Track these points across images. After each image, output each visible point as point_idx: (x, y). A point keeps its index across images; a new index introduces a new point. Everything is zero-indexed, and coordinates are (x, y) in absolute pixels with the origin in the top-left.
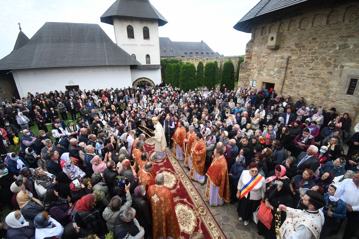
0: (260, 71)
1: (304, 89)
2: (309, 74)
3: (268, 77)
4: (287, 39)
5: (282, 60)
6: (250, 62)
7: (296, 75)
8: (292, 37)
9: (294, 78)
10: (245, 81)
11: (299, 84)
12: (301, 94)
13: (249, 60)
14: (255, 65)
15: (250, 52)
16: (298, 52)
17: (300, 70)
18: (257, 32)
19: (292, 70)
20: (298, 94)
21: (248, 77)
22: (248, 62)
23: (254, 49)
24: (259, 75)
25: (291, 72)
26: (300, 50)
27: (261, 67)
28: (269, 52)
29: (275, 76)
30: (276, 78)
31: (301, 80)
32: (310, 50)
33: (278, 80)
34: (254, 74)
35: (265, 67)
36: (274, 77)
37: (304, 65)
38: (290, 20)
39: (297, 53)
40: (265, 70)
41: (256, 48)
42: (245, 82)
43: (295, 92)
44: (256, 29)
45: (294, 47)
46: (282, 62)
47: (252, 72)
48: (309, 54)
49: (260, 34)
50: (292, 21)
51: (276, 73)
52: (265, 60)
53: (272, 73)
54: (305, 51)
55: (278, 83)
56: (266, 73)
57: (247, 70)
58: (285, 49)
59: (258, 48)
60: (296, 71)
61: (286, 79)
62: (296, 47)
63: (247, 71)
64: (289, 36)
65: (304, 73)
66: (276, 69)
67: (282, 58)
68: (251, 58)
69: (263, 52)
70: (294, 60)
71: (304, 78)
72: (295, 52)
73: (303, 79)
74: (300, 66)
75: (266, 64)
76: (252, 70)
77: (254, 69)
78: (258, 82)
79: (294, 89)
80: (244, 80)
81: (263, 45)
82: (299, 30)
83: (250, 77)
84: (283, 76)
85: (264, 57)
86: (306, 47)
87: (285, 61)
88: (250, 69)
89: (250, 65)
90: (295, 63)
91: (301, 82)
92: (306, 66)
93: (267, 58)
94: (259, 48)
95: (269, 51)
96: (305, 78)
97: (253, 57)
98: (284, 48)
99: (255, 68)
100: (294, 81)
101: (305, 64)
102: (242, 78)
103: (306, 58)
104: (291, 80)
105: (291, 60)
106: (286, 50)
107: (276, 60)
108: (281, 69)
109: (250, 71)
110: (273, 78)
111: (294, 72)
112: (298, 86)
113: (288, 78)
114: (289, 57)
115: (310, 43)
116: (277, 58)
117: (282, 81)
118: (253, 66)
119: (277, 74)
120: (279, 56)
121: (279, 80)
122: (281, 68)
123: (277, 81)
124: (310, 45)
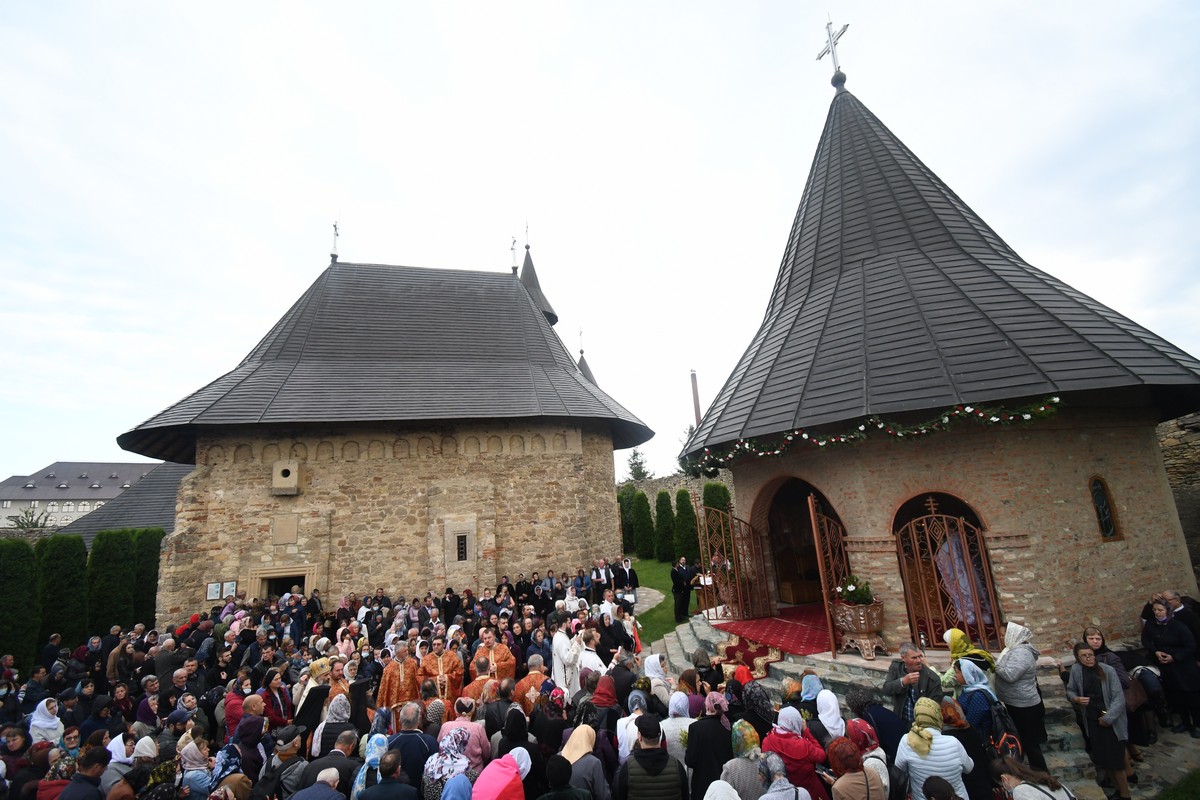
0: (248, 550)
1: (377, 572)
2: (382, 542)
3: (279, 563)
4: (317, 477)
5: (316, 520)
6: (203, 531)
7: (354, 547)
8: (330, 473)
9: (351, 553)
10: (191, 587)
11: (365, 563)
12: (375, 583)
13: (199, 525)
14: (223, 538)
15: (202, 503)
16: (349, 501)
17: (361, 535)
18: (216, 455)
19: (344, 537)
20: (369, 586)
21: (201, 575)
22: (199, 531)
23: (212, 495)
24: (245, 562)
25: (342, 543)
26: (354, 499)
27: (252, 538)
28: (268, 503)
29: (303, 556)
30: (306, 562)
31: (368, 555)
32: (373, 498)
33: (312, 565)
34: (222, 564)
35: (266, 538)
36: (301, 561)
37: (368, 526)
38: (319, 441)
39: (348, 505)
40: (267, 546)
41: (220, 493)
42: (193, 590)
43: (360, 583)
44: (212, 447)
45: (337, 493)
46: (318, 524)
47: (212, 558)
48: (373, 505)
49: (232, 460)
50: (322, 443)
51: (306, 549)
52: (266, 521)
53: (292, 550)
54: (364, 500)
55: (316, 571)
56: (272, 554)
57: (195, 554)
58: (316, 495)
59: (230, 493)
60: (354, 540)
61: (334, 560)
62: (344, 492)
63: (197, 557)
64: (321, 471)
65: (370, 541)
66: (302, 541)
67: (315, 514)
68: (205, 517)
69: (249, 503)
70: (344, 518)
71: (373, 550)
72: (342, 503)
73: (372, 553)
74: (360, 528)
75: (268, 531)
76: (212, 553)
77: (219, 549)
78: (246, 581)
79: (357, 577)
80: (188, 584)
81: (246, 486)
82: (344, 461)
83: (207, 573)
84: (324, 552)
85: (256, 514)
86: (364, 492)
87: (323, 521)
88: (204, 550)
89: (204, 538)
90: (346, 524)
91: (369, 559)
92: (373, 527)
93: (267, 516)
94: (234, 492)
95: (272, 501)
96: (376, 550)
97: (211, 516)
98: (313, 493)
99: (225, 545)
100: (353, 560)
101: (368, 523)
102: (182, 580)
103: (369, 513)
104: (345, 560)
105: (337, 519)
106: (321, 499)
107: (299, 521)
108: (317, 539)
109: (204, 555)
110: (298, 562)
111: (347, 541)
112: (365, 570)
113: (336, 557)
114: (333, 512)
115: (371, 486)
116: (300, 515)
117: (325, 565)
118: (214, 539)
119: (309, 552)
120: (305, 510)
121: (316, 564)
122: (317, 536)
123: (311, 569)
124: (372, 490)
